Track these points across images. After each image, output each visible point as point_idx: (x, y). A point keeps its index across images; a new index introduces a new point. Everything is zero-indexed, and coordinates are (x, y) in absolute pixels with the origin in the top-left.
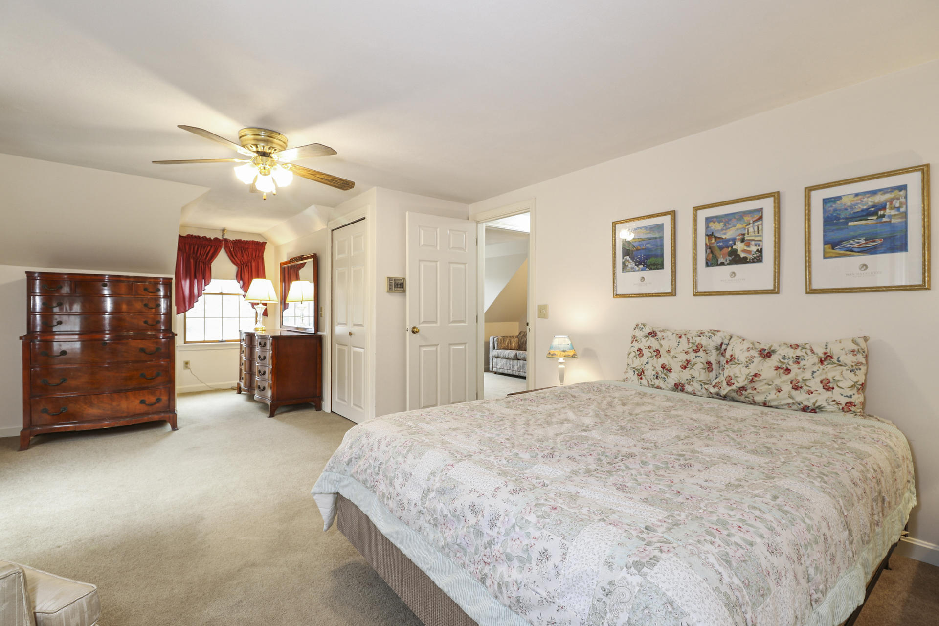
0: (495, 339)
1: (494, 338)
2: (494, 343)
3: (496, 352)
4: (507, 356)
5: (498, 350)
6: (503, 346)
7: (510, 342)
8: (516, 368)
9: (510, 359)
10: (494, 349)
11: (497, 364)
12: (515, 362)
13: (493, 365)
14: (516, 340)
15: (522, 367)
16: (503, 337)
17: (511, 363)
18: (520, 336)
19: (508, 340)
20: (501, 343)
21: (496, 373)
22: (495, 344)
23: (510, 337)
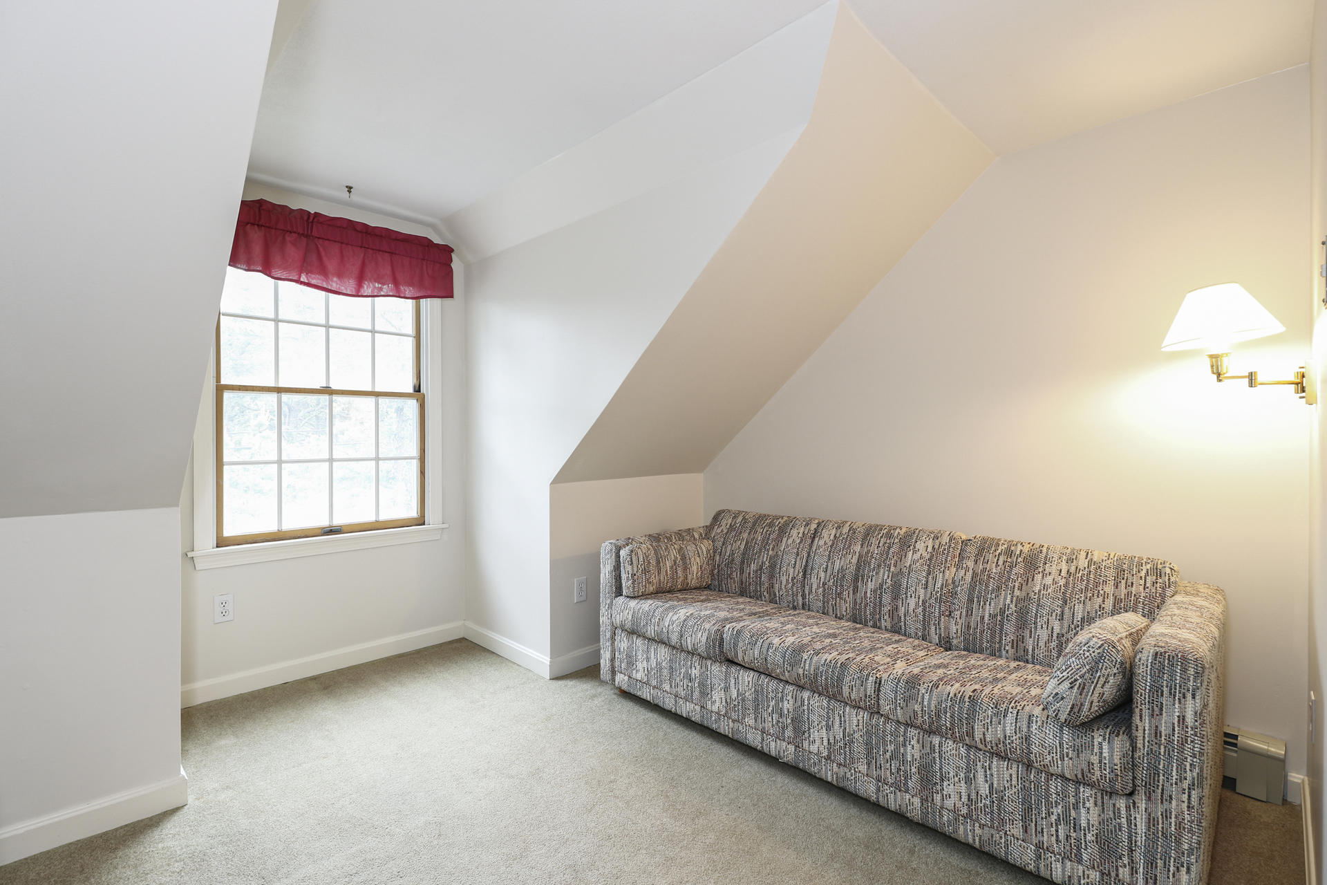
0: (622, 553)
1: (618, 549)
2: (617, 567)
3: (625, 610)
4: (674, 639)
5: (633, 603)
6: (654, 579)
7: (684, 558)
8: (717, 701)
9: (692, 653)
10: (619, 592)
11: (631, 663)
12: (717, 670)
13: (613, 660)
14: (705, 546)
15: (750, 704)
16: (655, 538)
17: (695, 672)
18: (717, 530)
19: (674, 553)
20: (645, 571)
21: (626, 695)
22: (624, 576)
23: (680, 535)
